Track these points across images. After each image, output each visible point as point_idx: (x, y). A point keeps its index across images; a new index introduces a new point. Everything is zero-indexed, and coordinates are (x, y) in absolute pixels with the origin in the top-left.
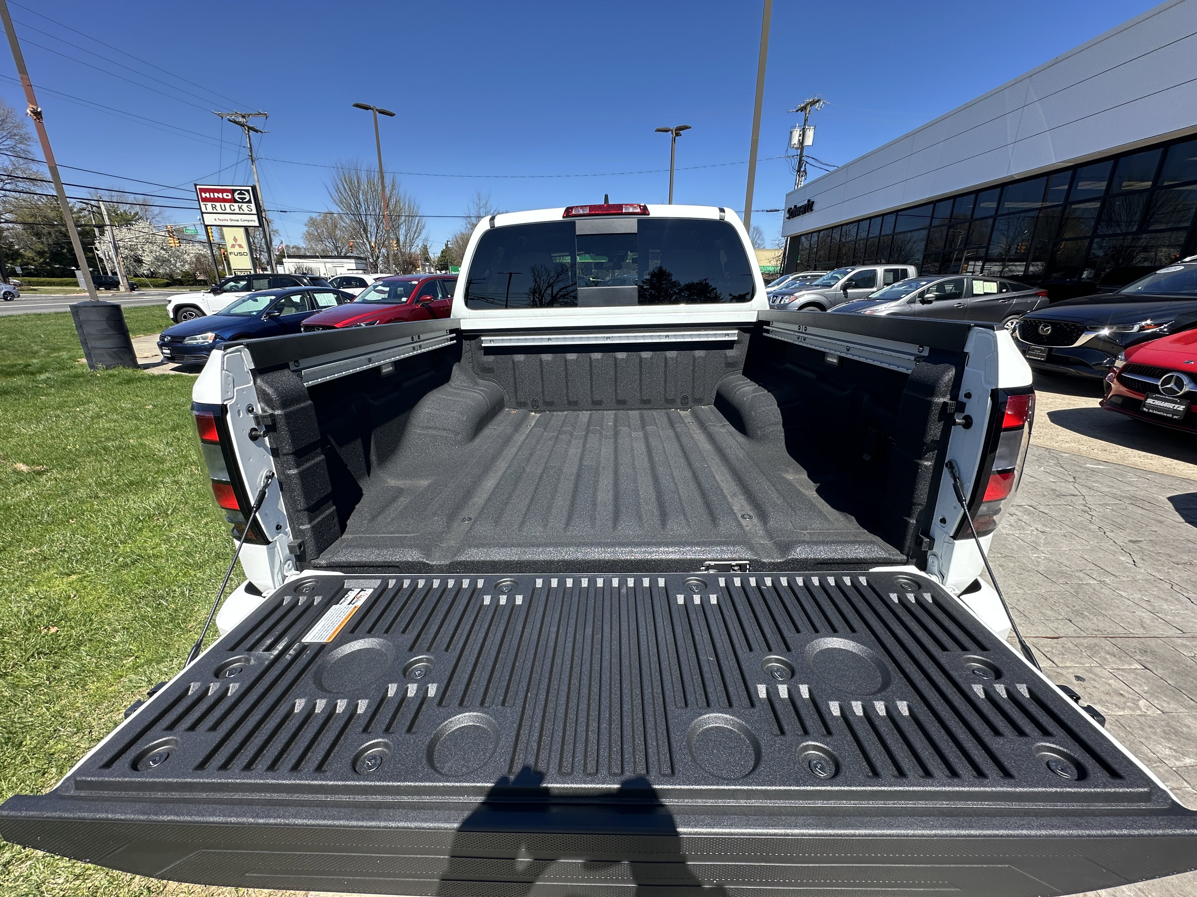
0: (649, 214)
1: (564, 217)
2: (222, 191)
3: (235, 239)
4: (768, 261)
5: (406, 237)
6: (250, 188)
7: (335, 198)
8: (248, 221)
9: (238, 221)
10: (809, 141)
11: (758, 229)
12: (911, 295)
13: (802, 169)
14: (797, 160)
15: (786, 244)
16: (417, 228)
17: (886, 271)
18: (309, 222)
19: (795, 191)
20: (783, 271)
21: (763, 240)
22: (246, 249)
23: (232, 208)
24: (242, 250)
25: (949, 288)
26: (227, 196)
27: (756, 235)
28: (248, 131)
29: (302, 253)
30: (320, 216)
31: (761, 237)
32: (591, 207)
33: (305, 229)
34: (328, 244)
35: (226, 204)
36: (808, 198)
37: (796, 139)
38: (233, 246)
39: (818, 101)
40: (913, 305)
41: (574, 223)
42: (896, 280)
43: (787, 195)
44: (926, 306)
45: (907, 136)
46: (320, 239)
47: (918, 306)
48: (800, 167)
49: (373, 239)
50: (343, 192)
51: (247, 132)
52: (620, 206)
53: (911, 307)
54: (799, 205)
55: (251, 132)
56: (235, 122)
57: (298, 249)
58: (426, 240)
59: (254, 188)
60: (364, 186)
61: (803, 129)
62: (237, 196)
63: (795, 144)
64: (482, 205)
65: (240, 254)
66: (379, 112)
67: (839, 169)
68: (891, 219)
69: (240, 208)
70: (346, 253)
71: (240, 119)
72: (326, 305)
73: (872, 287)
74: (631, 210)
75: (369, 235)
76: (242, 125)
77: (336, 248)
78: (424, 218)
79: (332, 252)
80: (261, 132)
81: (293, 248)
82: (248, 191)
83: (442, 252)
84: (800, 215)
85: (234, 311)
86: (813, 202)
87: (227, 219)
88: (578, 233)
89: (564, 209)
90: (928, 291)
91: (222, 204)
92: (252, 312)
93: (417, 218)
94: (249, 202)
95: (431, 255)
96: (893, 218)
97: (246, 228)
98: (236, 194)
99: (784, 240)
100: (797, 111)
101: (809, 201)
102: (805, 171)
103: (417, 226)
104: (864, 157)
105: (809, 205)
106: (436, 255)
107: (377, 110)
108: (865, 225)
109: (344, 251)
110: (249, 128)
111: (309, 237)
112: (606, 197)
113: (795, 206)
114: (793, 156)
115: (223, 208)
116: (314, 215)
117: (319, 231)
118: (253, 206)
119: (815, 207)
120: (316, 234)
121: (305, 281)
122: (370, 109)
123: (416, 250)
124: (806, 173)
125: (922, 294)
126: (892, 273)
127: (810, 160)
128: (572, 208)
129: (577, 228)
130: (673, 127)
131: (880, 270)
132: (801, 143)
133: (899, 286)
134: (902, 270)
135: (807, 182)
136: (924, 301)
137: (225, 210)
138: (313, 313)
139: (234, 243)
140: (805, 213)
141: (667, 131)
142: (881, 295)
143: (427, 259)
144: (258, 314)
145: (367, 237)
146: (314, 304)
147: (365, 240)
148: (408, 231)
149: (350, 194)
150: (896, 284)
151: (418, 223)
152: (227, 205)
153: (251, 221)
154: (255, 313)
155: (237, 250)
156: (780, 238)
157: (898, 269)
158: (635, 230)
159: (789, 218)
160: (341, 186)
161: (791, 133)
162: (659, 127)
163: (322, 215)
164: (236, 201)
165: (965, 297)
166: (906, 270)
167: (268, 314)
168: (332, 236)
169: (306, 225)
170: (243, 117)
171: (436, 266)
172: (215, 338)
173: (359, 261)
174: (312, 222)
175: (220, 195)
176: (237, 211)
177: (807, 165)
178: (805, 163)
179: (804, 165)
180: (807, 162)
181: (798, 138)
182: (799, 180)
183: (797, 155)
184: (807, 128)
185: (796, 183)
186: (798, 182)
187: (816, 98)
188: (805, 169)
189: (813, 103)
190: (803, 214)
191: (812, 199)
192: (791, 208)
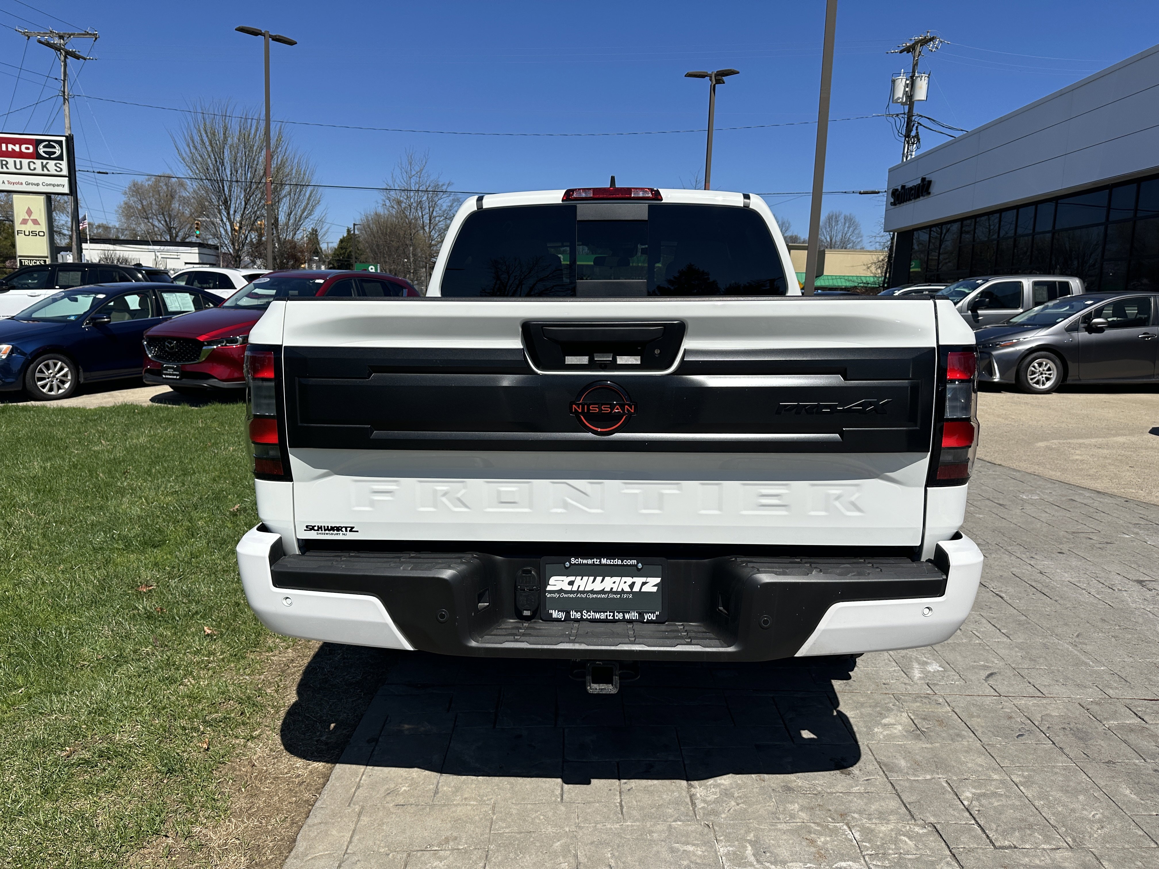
0: (662, 200)
1: (563, 200)
2: (21, 142)
3: (29, 212)
4: (865, 267)
5: (289, 215)
6: (63, 139)
7: (184, 155)
8: (54, 185)
9: (38, 185)
10: (921, 93)
11: (851, 220)
12: (1070, 318)
13: (913, 133)
14: (904, 120)
15: (892, 243)
16: (308, 204)
17: (1035, 284)
18: (130, 188)
19: (903, 165)
20: (888, 283)
21: (860, 236)
22: (43, 227)
23: (32, 166)
24: (37, 228)
25: (1132, 311)
26: (28, 148)
27: (849, 227)
28: (65, 57)
29: (112, 236)
30: (149, 180)
31: (856, 232)
32: (595, 190)
33: (123, 199)
34: (156, 223)
35: (23, 160)
36: (922, 175)
37: (900, 91)
38: (24, 222)
39: (932, 39)
40: (1075, 334)
41: (575, 208)
42: (1052, 297)
43: (891, 171)
44: (1095, 336)
45: (1062, 94)
46: (145, 215)
47: (1083, 336)
48: (909, 130)
49: (238, 218)
50: (199, 147)
51: (62, 58)
52: (629, 190)
53: (1072, 337)
54: (909, 185)
55: (70, 59)
56: (48, 44)
57: (106, 228)
58: (321, 221)
59: (70, 140)
60: (233, 139)
61: (912, 77)
62: (41, 150)
63: (899, 98)
64: (413, 173)
65: (34, 234)
66: (273, 40)
67: (969, 135)
68: (1049, 209)
69: (44, 167)
70: (185, 238)
71: (56, 41)
72: (178, 309)
73: (1016, 308)
74: (641, 194)
75: (232, 212)
76: (57, 48)
77: (170, 229)
78: (321, 189)
79: (161, 235)
80: (85, 59)
81: (99, 226)
82: (60, 143)
83: (342, 241)
84: (910, 200)
85: (35, 315)
86: (930, 182)
87: (22, 182)
88: (579, 218)
89: (565, 191)
90: (1098, 313)
91: (18, 160)
92: (69, 316)
93: (310, 189)
94: (60, 158)
95: (324, 246)
96: (1051, 206)
97: (49, 196)
98: (41, 146)
99: (888, 237)
100: (901, 52)
101: (923, 179)
102: (917, 136)
103: (309, 199)
104: (1001, 121)
105: (924, 185)
106: (330, 245)
107: (270, 36)
108: (1010, 216)
109: (181, 234)
110: (68, 53)
111: (128, 211)
112: (613, 179)
113: (903, 187)
114: (897, 115)
115: (18, 167)
116: (140, 180)
117: (145, 203)
118: (64, 164)
119: (934, 189)
120: (140, 207)
121: (140, 276)
122: (261, 34)
123: (301, 236)
124: (919, 140)
125: (1087, 318)
126: (1045, 288)
127: (923, 121)
128: (573, 191)
129: (578, 213)
130: (712, 70)
131: (1027, 283)
132: (910, 97)
133: (1055, 307)
134: (1060, 282)
135: (921, 151)
136: (1092, 329)
137: (21, 168)
138: (159, 322)
139: (27, 217)
140: (918, 197)
141: (703, 76)
142: (1028, 319)
143: (317, 252)
144: (77, 319)
145: (228, 214)
146: (161, 308)
147: (225, 220)
148: (294, 204)
149: (210, 149)
150: (1050, 304)
151: (310, 196)
152: (25, 162)
153: (58, 185)
154: (73, 318)
155: (30, 227)
156: (883, 233)
157: (1055, 282)
158: (645, 217)
159: (894, 204)
160: (197, 138)
161: (894, 82)
162: (691, 71)
163: (153, 179)
164: (39, 157)
165: (1153, 325)
166: (1067, 284)
167: (92, 319)
168: (165, 211)
169: (125, 193)
170: (61, 37)
171: (329, 263)
172: (12, 352)
173: (206, 251)
174: (136, 190)
175: (17, 148)
176: (39, 171)
177: (920, 127)
178: (916, 125)
179: (914, 128)
180: (918, 123)
181: (905, 89)
182: (908, 149)
183: (904, 114)
184: (917, 75)
185: (903, 154)
186: (907, 152)
187: (928, 34)
188: (917, 133)
189: (925, 42)
190: (915, 198)
191: (928, 178)
192: (897, 190)
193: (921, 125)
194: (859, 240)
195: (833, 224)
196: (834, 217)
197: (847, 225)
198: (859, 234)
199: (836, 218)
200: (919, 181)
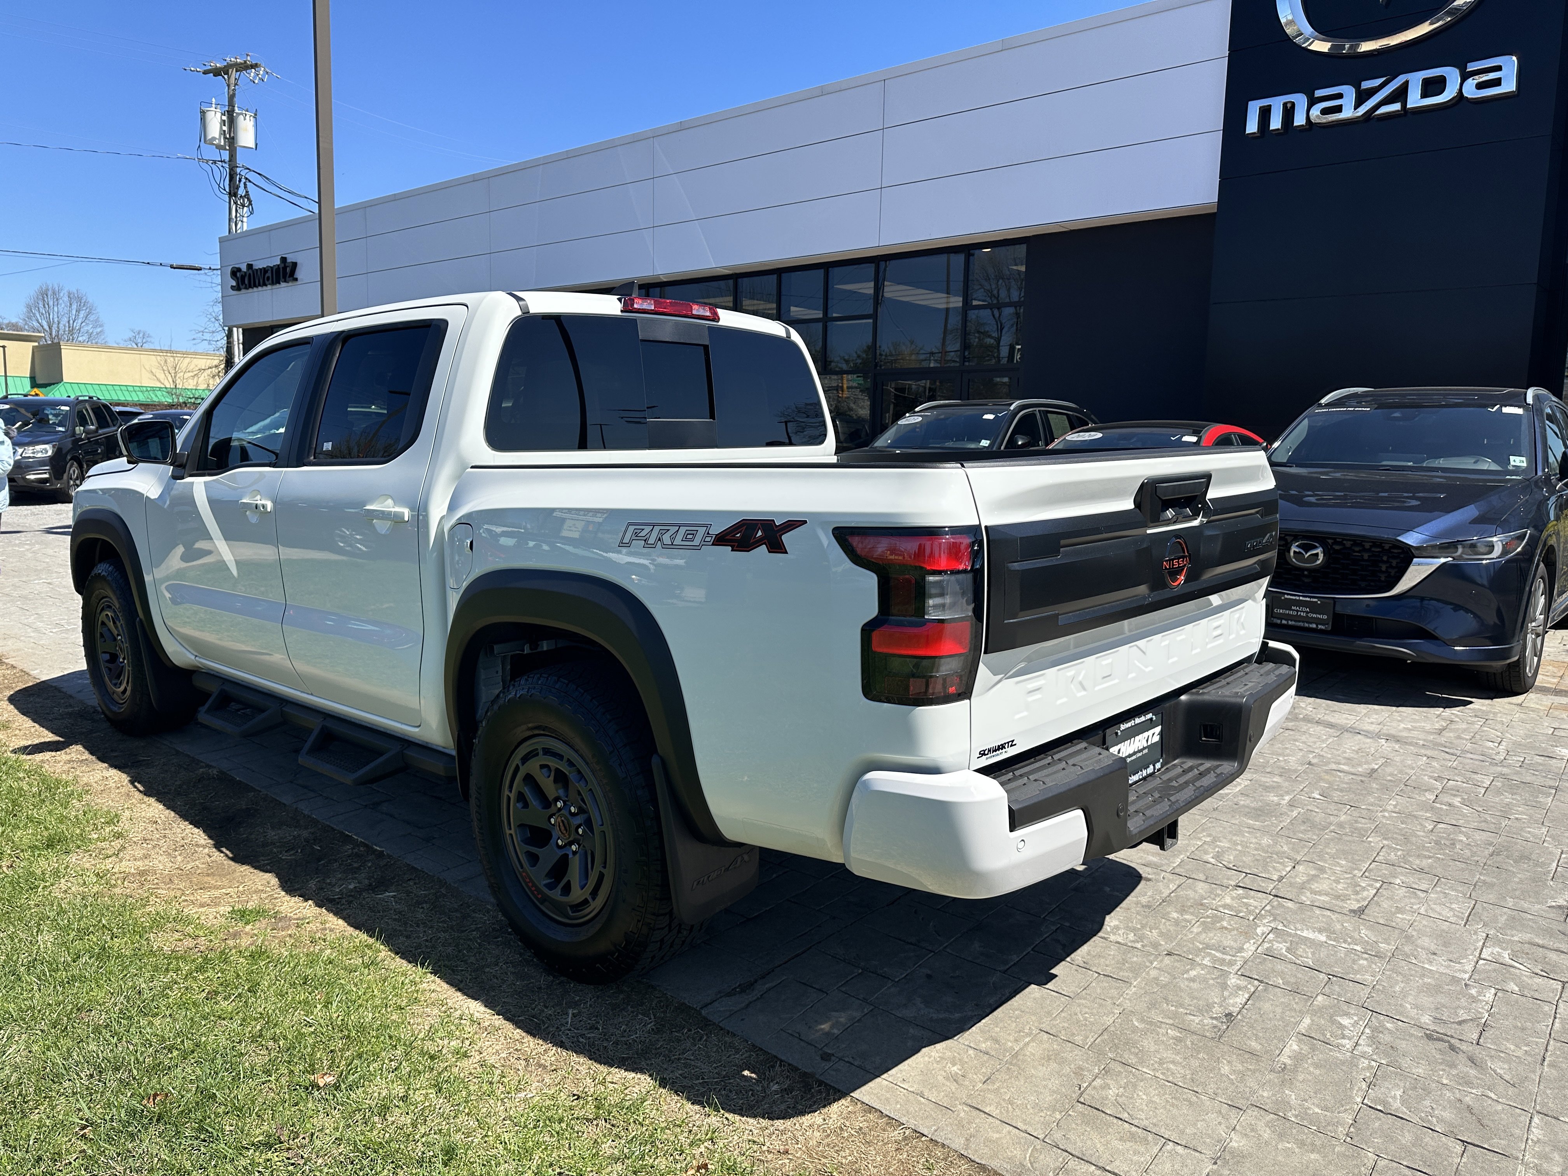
10: (246, 135)
11: (79, 299)
13: (241, 192)
14: (225, 171)
19: (235, 237)
21: (97, 323)
27: (78, 311)
31: (92, 318)
36: (282, 253)
37: (214, 129)
39: (254, 66)
43: (219, 240)
48: (234, 186)
54: (259, 265)
61: (229, 112)
63: (215, 139)
84: (264, 285)
86: (295, 265)
100: (205, 73)
101: (284, 260)
102: (247, 195)
104: (395, 198)
105: (285, 267)
113: (250, 267)
114: (215, 163)
119: (302, 275)
124: (250, 202)
127: (251, 176)
132: (231, 140)
140: (277, 282)
159: (237, 288)
161: (203, 113)
177: (248, 184)
178: (243, 180)
179: (242, 185)
180: (246, 179)
181: (221, 128)
182: (236, 211)
183: (224, 161)
184: (237, 110)
185: (230, 219)
186: (236, 217)
187: (249, 58)
188: (247, 192)
189: (245, 67)
190: (273, 284)
191: (291, 259)
192: (239, 270)
193: (250, 181)
194: (99, 330)
195: (51, 303)
196: (50, 293)
197: (74, 307)
198: (97, 321)
199: (54, 293)
200: (277, 262)
